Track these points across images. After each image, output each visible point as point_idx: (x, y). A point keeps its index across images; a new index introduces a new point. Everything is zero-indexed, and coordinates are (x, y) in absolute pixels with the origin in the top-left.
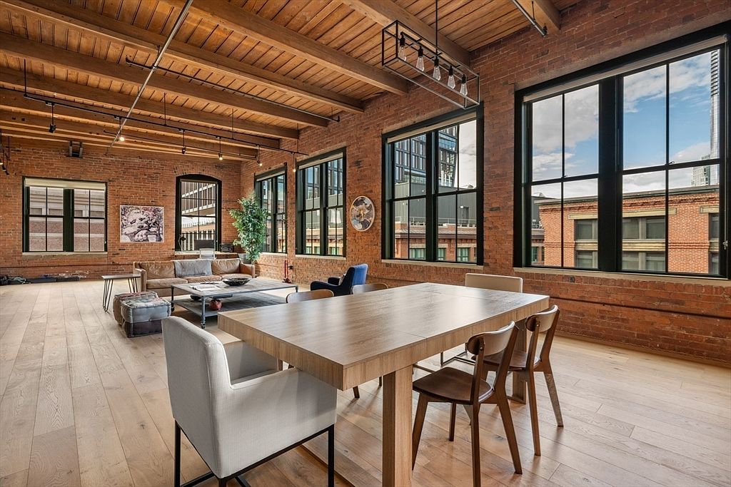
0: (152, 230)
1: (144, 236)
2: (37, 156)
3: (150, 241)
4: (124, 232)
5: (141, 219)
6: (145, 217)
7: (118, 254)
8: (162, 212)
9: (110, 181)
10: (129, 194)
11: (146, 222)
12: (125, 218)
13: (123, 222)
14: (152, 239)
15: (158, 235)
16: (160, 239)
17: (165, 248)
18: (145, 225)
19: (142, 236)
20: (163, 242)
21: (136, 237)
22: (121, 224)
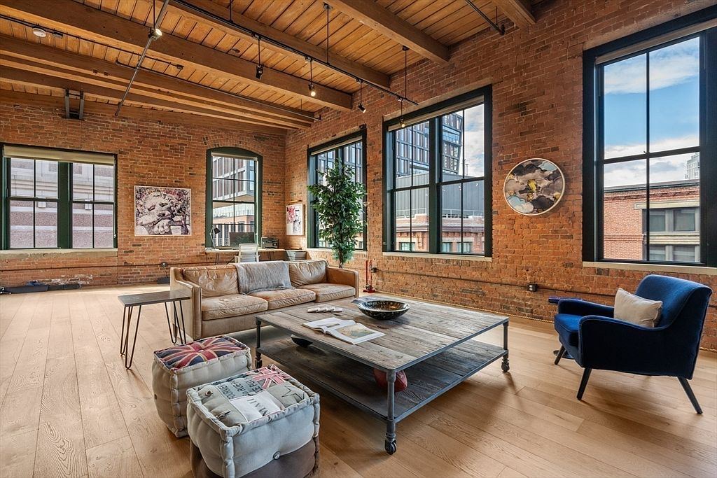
0: (177, 219)
1: (166, 227)
2: (20, 114)
3: (174, 234)
4: (139, 222)
5: (162, 205)
6: (167, 202)
7: (131, 251)
8: (189, 195)
9: (121, 153)
10: (146, 171)
11: (169, 209)
12: (141, 203)
13: (139, 208)
14: (177, 231)
15: (184, 226)
16: (187, 232)
17: (193, 243)
18: (167, 213)
19: (163, 227)
20: (190, 235)
21: (156, 229)
22: (136, 211)
